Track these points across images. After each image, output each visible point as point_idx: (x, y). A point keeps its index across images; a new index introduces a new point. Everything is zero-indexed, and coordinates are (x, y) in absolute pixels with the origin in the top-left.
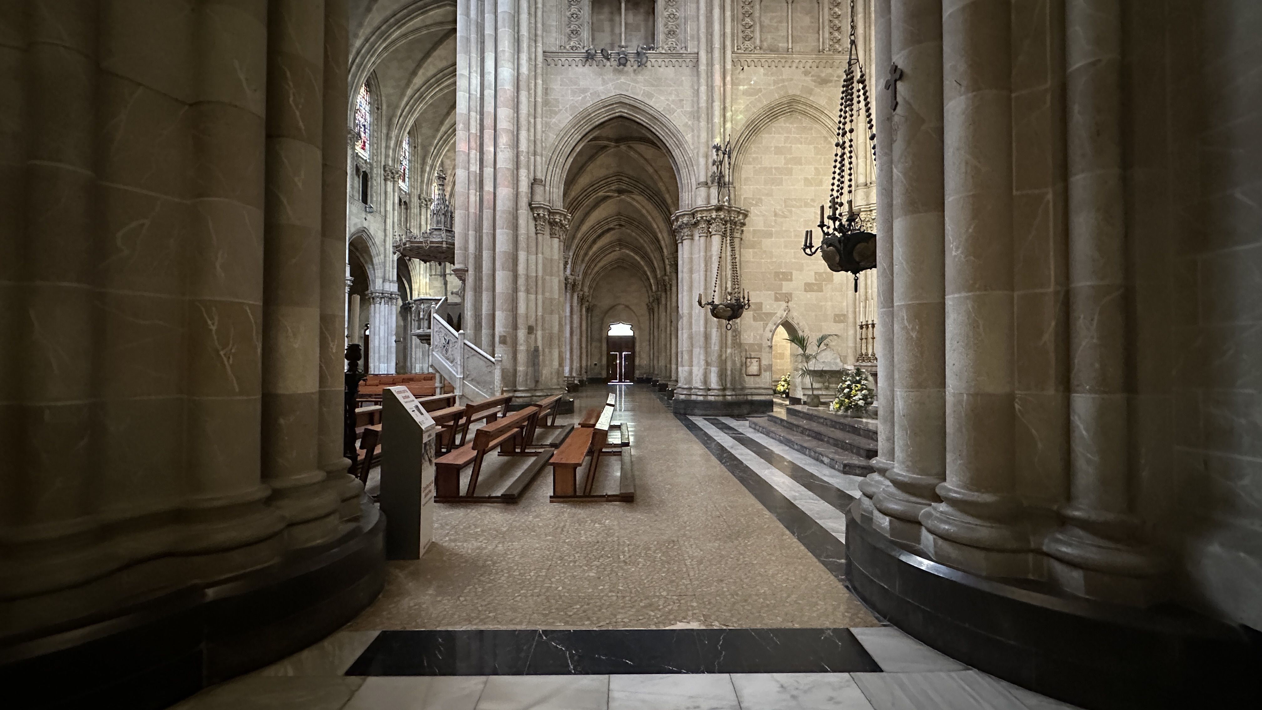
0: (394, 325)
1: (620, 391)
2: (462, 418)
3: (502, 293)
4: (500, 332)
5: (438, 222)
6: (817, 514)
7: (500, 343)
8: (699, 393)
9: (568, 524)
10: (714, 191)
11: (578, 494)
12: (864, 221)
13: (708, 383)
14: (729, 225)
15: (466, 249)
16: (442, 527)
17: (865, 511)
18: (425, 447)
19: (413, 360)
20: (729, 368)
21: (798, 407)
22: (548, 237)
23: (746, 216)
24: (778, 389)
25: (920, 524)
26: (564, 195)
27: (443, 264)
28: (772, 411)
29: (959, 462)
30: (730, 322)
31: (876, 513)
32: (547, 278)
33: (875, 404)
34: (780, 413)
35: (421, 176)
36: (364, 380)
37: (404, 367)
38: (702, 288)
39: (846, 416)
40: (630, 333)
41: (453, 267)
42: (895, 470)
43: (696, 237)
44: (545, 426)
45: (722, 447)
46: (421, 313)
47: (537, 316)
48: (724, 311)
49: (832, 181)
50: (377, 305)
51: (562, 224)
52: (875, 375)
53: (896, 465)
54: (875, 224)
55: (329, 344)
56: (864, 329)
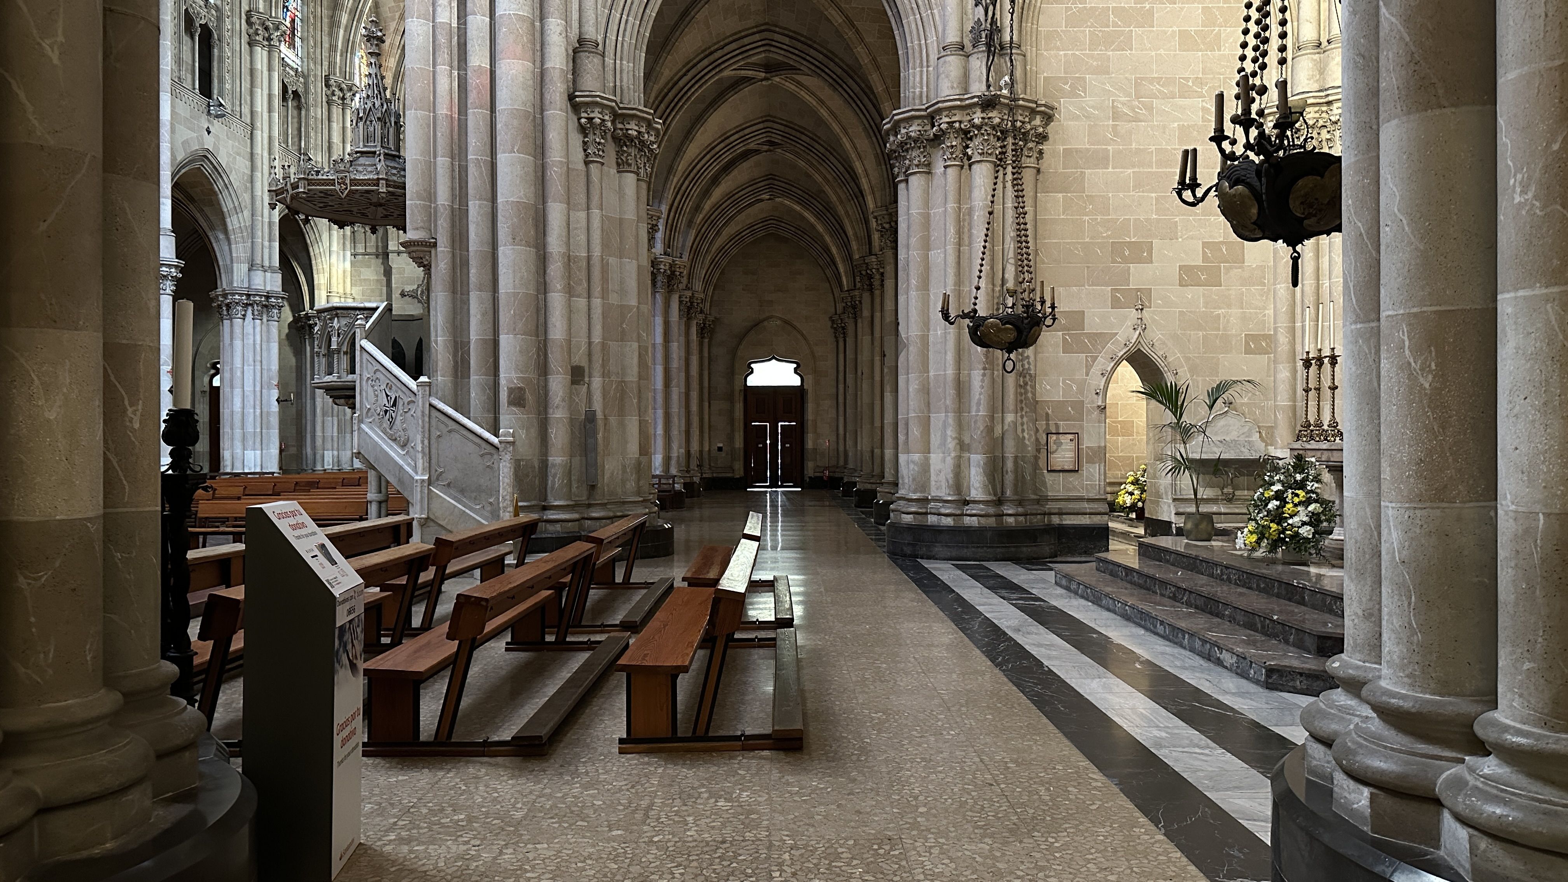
0: (275, 366)
1: (774, 506)
2: (426, 569)
3: (515, 295)
4: (510, 380)
5: (367, 138)
6: (1211, 779)
7: (511, 403)
8: (943, 511)
9: (658, 801)
10: (978, 64)
11: (679, 735)
12: (1313, 127)
13: (965, 490)
14: (1010, 140)
15: (430, 195)
16: (381, 811)
17: (1312, 772)
18: (341, 637)
19: (319, 442)
20: (1010, 455)
21: (1165, 542)
22: (613, 171)
23: (1048, 118)
24: (1120, 500)
25: (1437, 802)
26: (647, 76)
27: (381, 231)
28: (1107, 550)
29: (1527, 666)
30: (1012, 356)
31: (1340, 777)
32: (612, 260)
33: (1337, 534)
34: (1125, 552)
35: (330, 34)
36: (205, 489)
37: (299, 456)
38: (951, 280)
39: (1274, 562)
40: (796, 381)
41: (403, 237)
42: (1383, 683)
43: (939, 168)
44: (608, 582)
45: (996, 629)
46: (334, 339)
47: (590, 344)
48: (999, 330)
49: (1242, 38)
50: (238, 322)
51: (642, 143)
52: (1337, 470)
53: (1385, 671)
54: (1337, 133)
55: (125, 411)
56: (1313, 369)
